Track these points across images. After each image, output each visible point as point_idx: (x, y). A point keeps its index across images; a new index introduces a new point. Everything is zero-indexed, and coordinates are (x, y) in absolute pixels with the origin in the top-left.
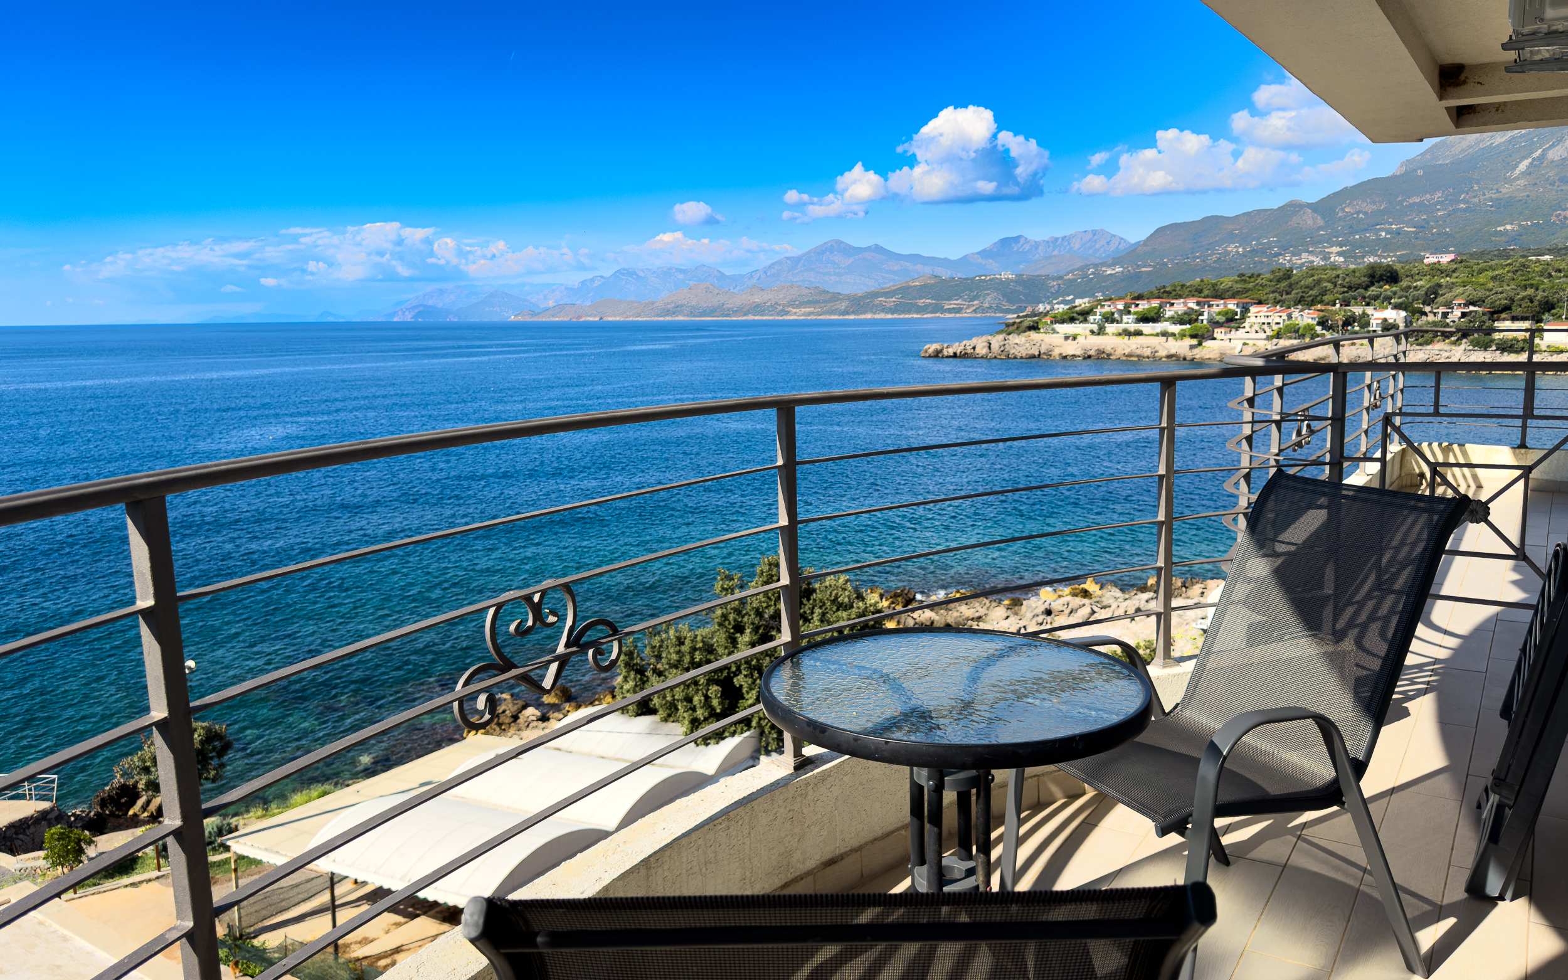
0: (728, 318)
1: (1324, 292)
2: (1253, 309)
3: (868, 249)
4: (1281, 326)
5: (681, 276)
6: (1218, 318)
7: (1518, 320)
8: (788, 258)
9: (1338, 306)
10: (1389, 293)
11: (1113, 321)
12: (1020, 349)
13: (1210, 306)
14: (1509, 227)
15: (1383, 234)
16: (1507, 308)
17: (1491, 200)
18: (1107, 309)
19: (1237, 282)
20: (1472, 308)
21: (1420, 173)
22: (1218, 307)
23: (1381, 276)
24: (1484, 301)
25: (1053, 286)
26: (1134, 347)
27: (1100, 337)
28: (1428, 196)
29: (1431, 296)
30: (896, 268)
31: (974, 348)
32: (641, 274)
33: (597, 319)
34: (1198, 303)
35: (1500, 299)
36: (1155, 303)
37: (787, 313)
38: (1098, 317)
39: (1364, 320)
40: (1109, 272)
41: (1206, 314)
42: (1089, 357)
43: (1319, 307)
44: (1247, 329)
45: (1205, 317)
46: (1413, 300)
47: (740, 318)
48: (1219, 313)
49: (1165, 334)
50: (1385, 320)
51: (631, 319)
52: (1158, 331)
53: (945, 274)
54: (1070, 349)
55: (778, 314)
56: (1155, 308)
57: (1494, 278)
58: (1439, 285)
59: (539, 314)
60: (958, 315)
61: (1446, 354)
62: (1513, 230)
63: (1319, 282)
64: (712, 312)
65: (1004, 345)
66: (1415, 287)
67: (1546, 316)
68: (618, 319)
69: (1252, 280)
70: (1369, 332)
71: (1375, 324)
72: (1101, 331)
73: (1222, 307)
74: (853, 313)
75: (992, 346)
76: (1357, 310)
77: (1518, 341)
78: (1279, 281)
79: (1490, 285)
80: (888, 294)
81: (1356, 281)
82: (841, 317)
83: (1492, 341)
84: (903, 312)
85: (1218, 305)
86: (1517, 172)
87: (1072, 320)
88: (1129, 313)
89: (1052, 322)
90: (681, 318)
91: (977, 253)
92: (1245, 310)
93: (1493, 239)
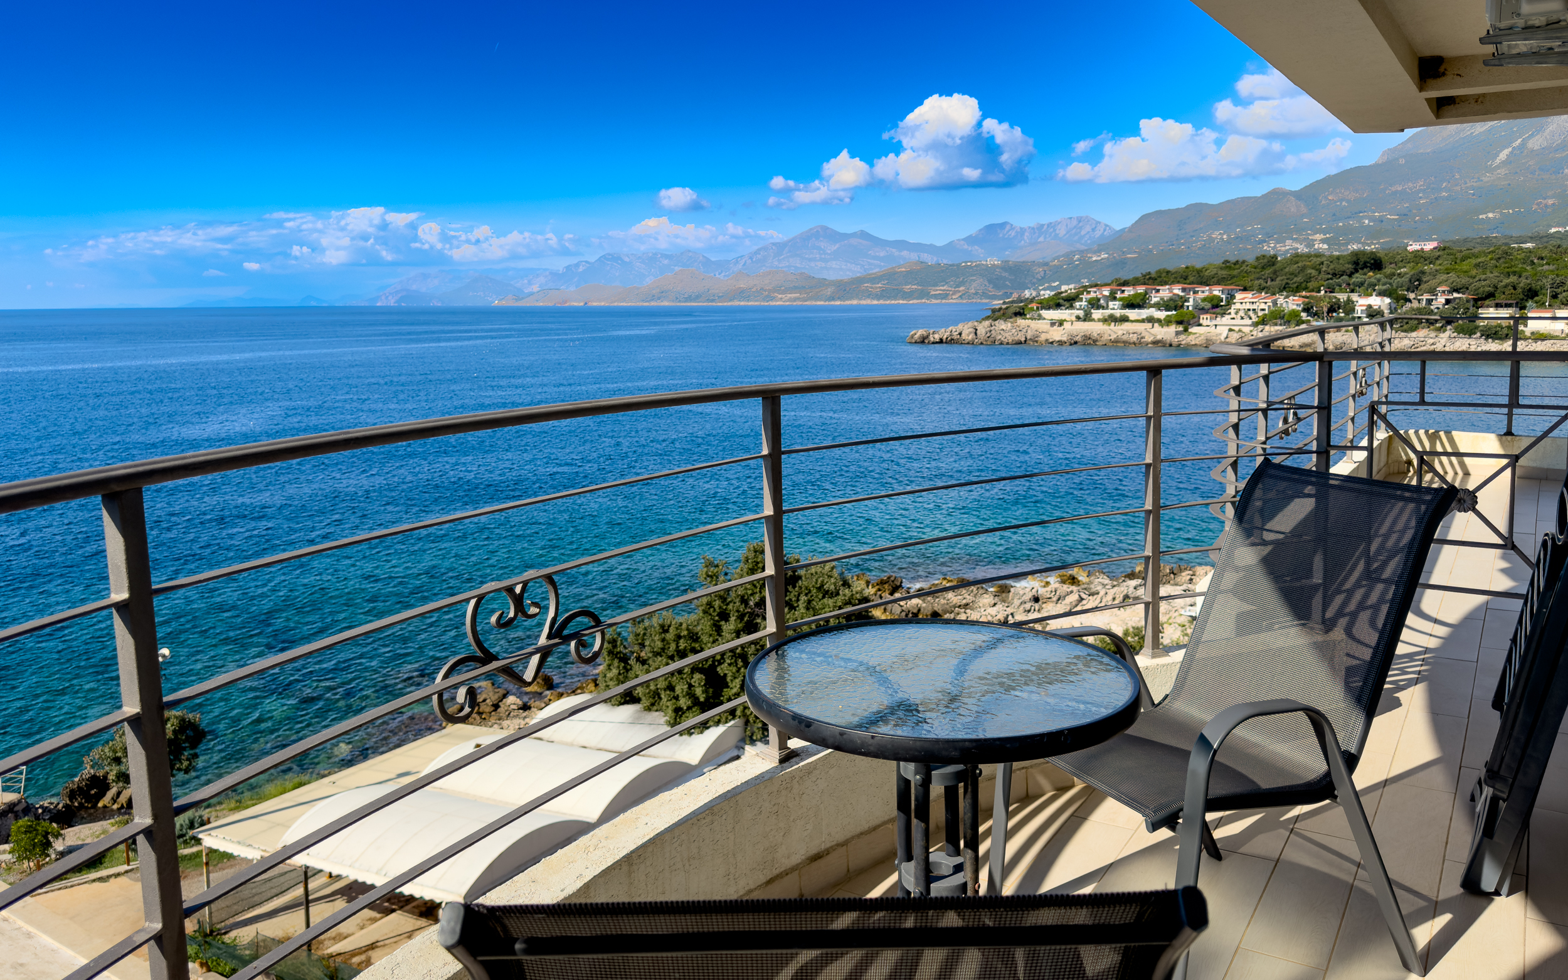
0: (714, 304)
1: (1309, 279)
2: (1239, 296)
3: (854, 235)
4: (1267, 312)
5: (666, 262)
6: (1202, 304)
7: (1502, 306)
8: (773, 244)
9: (1323, 292)
10: (1373, 280)
11: (1099, 307)
12: (1007, 335)
13: (1195, 292)
14: (1490, 215)
15: (1367, 222)
16: (1491, 295)
17: (1473, 188)
18: (1093, 295)
19: (1221, 269)
20: (1456, 295)
21: (1402, 161)
22: (1204, 292)
23: (1365, 263)
24: (1467, 289)
25: (1039, 272)
26: (1120, 333)
27: (1086, 323)
28: (1410, 185)
29: (1416, 283)
30: (882, 254)
31: (960, 334)
32: (627, 259)
33: (582, 304)
34: (1184, 290)
35: (1483, 286)
36: (1141, 289)
37: (773, 298)
38: (1084, 303)
39: (1349, 307)
40: (1094, 259)
41: (1191, 300)
42: (1076, 343)
43: (1304, 293)
44: (1233, 315)
45: (1191, 303)
46: (1397, 287)
47: (725, 304)
48: (1204, 300)
49: (1151, 320)
50: (1370, 306)
51: (616, 304)
52: (1144, 317)
53: (930, 259)
54: (1057, 334)
55: (764, 300)
56: (1140, 294)
57: (1477, 265)
58: (1423, 273)
59: (523, 298)
60: (944, 301)
61: (1431, 341)
62: (1495, 218)
63: (1303, 269)
64: (697, 298)
65: (991, 331)
66: (1399, 274)
67: (1530, 303)
68: (603, 304)
69: (1237, 266)
70: (1354, 318)
71: (1359, 311)
72: (1087, 317)
73: (1207, 293)
74: (839, 299)
75: (978, 332)
76: (1342, 297)
77: (1502, 328)
78: (1263, 268)
79: (1474, 272)
80: (874, 279)
81: (1340, 268)
82: (827, 303)
83: (1477, 327)
84: (889, 298)
85: (1203, 292)
86: (1498, 161)
87: (1058, 306)
88: (1115, 299)
89: (1038, 308)
90: (666, 303)
91: (963, 240)
92: (1231, 298)
93: (1476, 227)
